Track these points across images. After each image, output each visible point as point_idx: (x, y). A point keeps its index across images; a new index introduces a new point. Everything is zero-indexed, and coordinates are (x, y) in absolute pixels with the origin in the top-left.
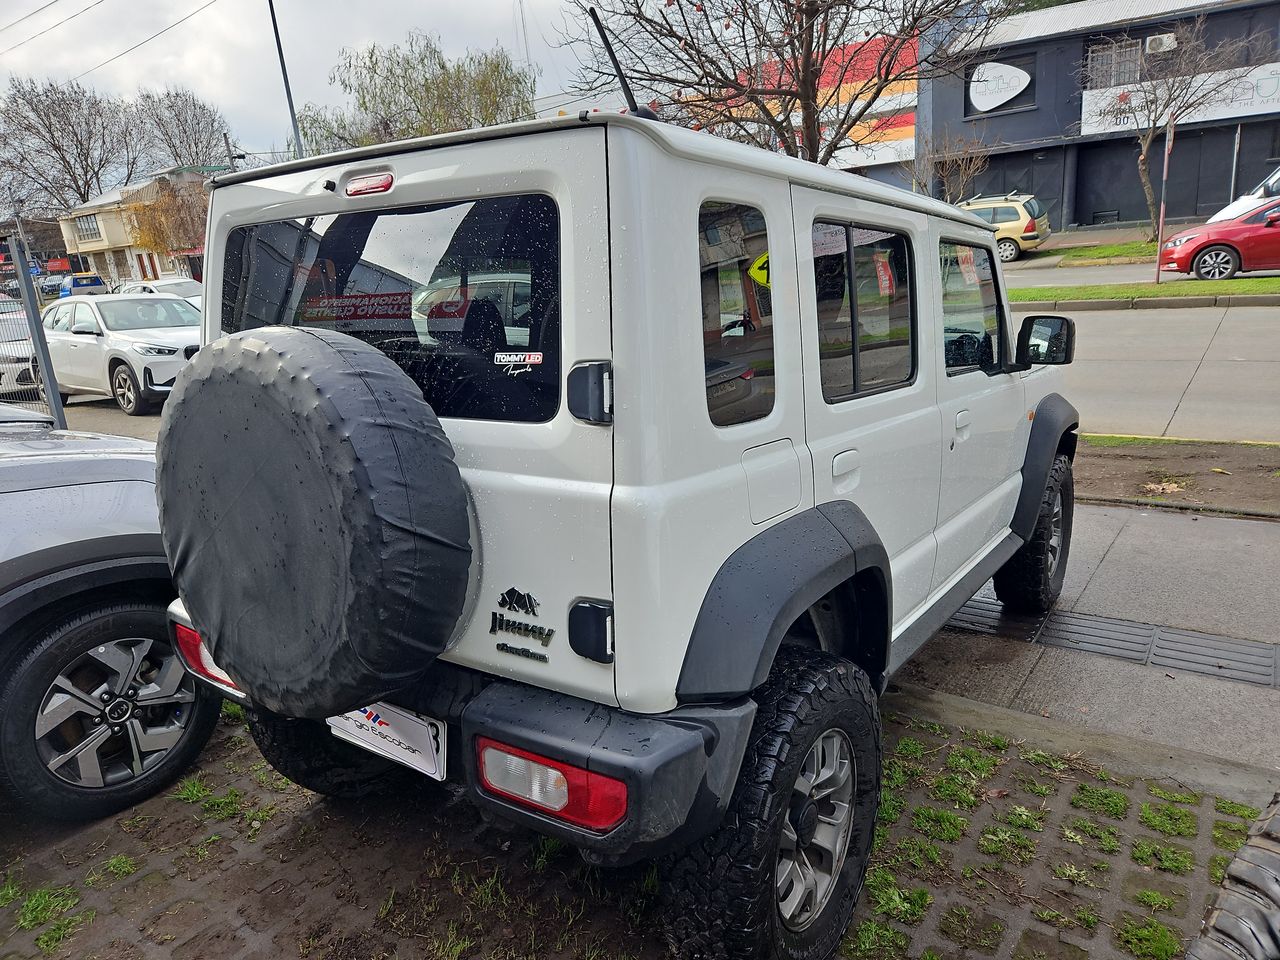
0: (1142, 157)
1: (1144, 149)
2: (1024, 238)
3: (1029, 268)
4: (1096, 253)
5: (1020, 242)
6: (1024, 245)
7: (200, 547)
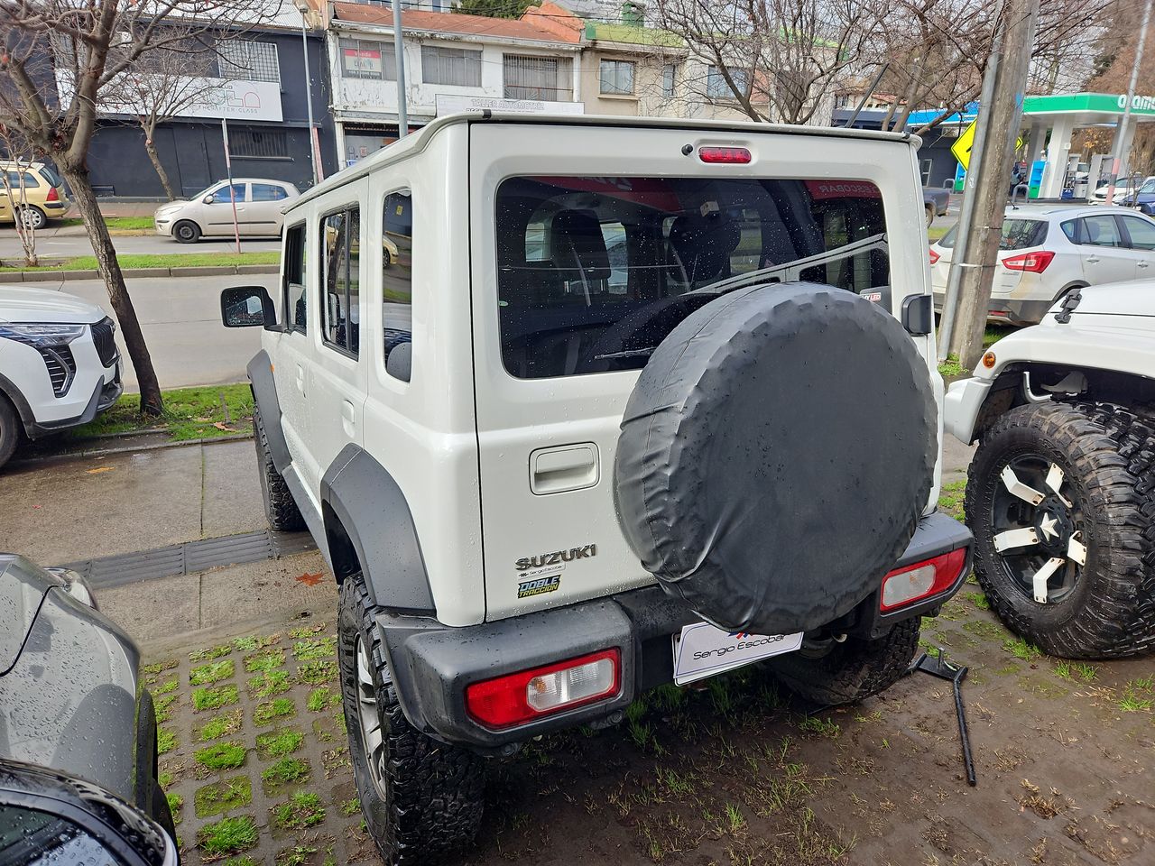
0: (148, 141)
1: (149, 134)
2: (48, 206)
3: (65, 236)
4: (126, 224)
5: (45, 209)
6: (50, 212)
7: (751, 508)
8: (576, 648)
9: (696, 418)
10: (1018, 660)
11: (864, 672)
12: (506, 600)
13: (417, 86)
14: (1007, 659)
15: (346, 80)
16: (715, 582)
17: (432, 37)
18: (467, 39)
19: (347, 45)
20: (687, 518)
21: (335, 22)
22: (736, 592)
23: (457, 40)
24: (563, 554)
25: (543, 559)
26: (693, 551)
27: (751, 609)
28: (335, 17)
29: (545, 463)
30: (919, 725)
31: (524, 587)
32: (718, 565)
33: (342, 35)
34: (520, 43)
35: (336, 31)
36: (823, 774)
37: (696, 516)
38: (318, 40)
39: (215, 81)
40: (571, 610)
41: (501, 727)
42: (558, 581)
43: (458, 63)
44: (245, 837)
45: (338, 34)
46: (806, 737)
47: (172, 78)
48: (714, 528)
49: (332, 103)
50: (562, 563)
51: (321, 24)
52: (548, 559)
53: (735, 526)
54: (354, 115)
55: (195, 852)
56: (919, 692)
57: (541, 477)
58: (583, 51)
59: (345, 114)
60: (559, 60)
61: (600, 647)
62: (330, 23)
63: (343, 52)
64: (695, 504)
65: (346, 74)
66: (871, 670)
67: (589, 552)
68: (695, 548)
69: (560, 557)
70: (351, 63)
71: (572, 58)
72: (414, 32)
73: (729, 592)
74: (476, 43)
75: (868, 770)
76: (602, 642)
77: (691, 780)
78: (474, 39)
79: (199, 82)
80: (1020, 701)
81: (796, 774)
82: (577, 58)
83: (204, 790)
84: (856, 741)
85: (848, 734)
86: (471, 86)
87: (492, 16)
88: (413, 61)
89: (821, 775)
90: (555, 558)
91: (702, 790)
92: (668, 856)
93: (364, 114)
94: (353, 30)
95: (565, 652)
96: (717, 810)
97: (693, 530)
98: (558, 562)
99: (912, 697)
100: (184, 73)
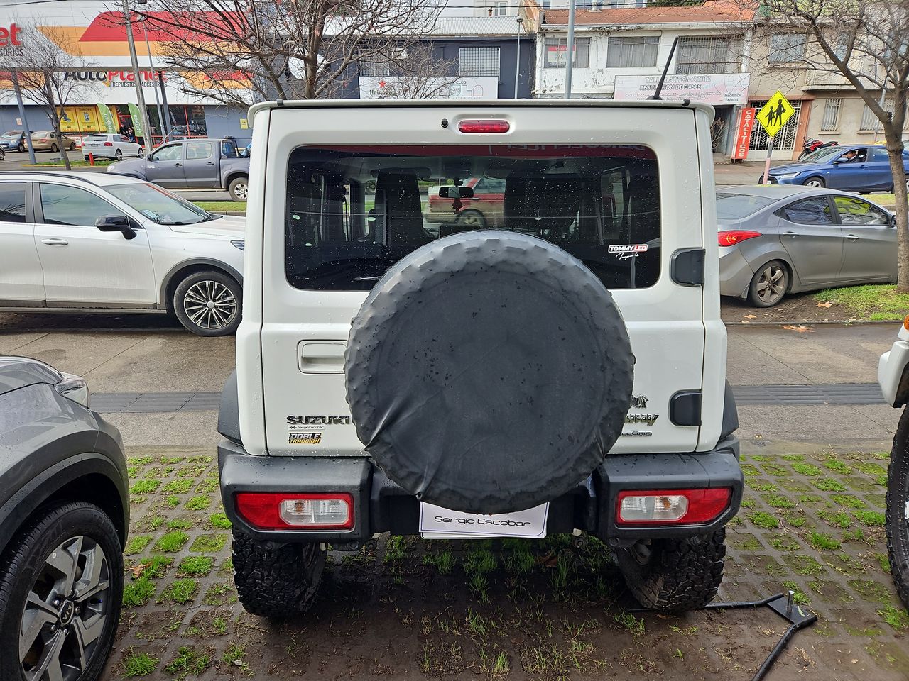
7: (420, 404)
8: (314, 486)
9: (367, 328)
10: (884, 626)
11: (660, 584)
12: (280, 443)
13: (602, 70)
14: (874, 622)
15: (547, 70)
16: (389, 456)
17: (619, 29)
18: (648, 28)
19: (551, 43)
20: (362, 403)
21: (543, 26)
22: (407, 467)
23: (639, 29)
24: (323, 419)
25: (307, 418)
26: (368, 429)
27: (423, 484)
28: (544, 22)
29: (309, 351)
30: (726, 650)
31: (294, 436)
32: (389, 443)
33: (547, 36)
34: (696, 26)
35: (543, 32)
36: (604, 659)
37: (368, 402)
38: (529, 42)
39: (450, 79)
40: (331, 460)
41: (262, 528)
42: (319, 437)
43: (639, 49)
44: (203, 569)
45: (545, 35)
46: (613, 627)
47: (423, 78)
48: (385, 414)
49: (534, 89)
50: (323, 425)
51: (534, 29)
52: (312, 420)
53: (405, 416)
54: (549, 97)
55: (176, 569)
56: (753, 624)
57: (308, 360)
58: (754, 29)
59: (543, 96)
60: (731, 37)
61: (333, 490)
62: (540, 28)
63: (547, 48)
64: (367, 393)
65: (548, 65)
66: (665, 583)
67: (344, 421)
68: (370, 427)
69: (321, 420)
70: (552, 57)
71: (743, 35)
72: (604, 26)
73: (402, 466)
74: (655, 31)
75: (647, 670)
76: (335, 486)
77: (490, 627)
78: (654, 27)
79: (440, 81)
80: (854, 661)
81: (577, 650)
82: (749, 36)
83: (203, 536)
84: (655, 644)
85: (653, 636)
86: (647, 66)
87: (681, 5)
88: (599, 51)
89: (601, 658)
90: (316, 420)
91: (494, 636)
92: (433, 671)
93: (557, 96)
94: (557, 31)
95: (306, 486)
96: (493, 654)
97: (366, 412)
98: (320, 423)
99: (742, 627)
100: (432, 75)
